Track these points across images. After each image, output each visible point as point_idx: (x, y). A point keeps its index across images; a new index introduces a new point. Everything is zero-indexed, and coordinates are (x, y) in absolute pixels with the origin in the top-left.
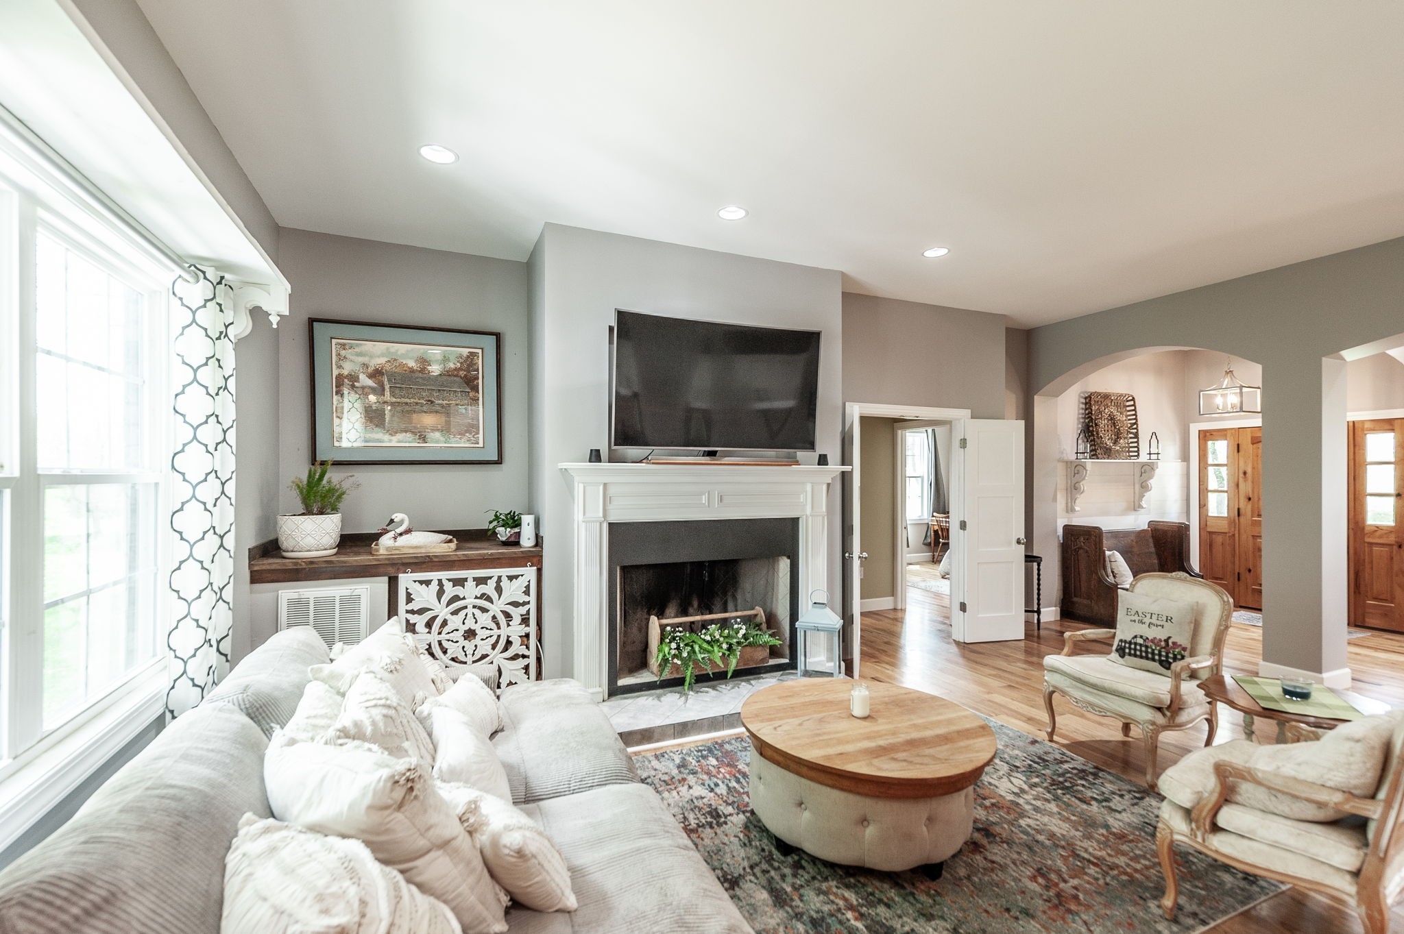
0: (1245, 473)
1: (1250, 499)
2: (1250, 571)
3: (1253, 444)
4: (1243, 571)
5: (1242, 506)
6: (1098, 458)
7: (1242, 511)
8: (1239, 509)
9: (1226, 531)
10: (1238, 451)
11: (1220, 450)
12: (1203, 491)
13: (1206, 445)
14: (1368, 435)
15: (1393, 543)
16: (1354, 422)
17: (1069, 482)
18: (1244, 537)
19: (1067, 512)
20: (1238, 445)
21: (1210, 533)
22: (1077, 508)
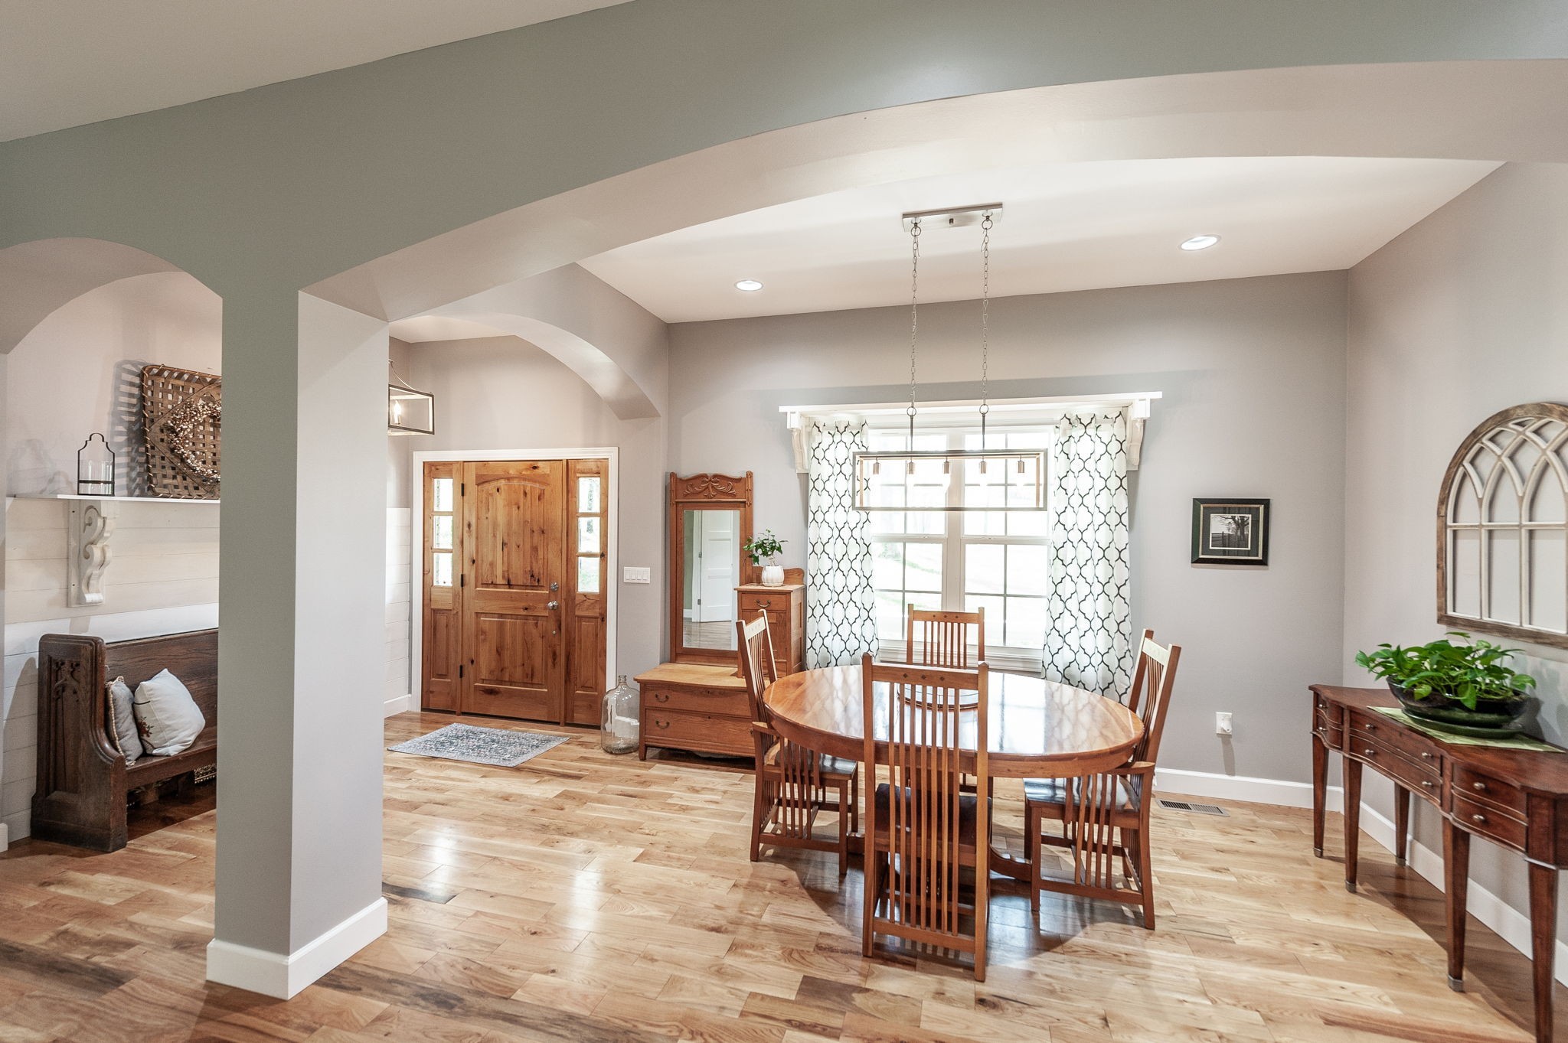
0: (469, 526)
1: (474, 562)
2: (472, 662)
3: (478, 485)
4: (466, 663)
5: (466, 572)
6: (155, 495)
7: (466, 579)
8: (462, 576)
9: (450, 607)
10: (463, 495)
11: (445, 490)
12: (428, 550)
13: (431, 484)
14: (581, 480)
15: (598, 615)
16: (567, 460)
17: (73, 543)
18: (467, 614)
19: (68, 605)
20: (463, 485)
21: (435, 611)
22: (89, 597)
